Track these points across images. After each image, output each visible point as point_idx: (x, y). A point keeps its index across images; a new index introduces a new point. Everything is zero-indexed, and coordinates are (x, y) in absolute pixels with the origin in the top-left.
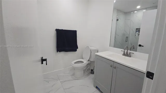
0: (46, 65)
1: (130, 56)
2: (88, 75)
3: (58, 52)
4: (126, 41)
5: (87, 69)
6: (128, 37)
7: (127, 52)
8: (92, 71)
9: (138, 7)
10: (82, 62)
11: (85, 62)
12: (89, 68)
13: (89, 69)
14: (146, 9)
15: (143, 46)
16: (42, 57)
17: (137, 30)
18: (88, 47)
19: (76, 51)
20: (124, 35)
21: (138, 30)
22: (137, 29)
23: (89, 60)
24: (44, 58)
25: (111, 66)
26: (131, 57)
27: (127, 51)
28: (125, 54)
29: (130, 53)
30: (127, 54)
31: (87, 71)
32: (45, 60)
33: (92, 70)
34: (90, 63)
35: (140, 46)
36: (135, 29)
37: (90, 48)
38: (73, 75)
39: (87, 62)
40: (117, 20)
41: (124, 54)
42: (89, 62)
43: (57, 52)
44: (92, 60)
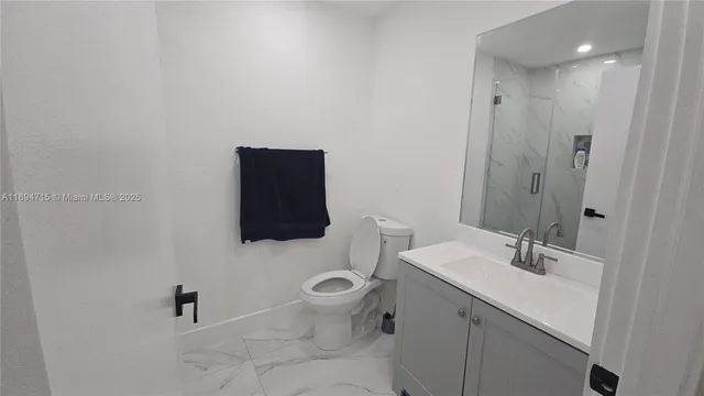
0: (195, 321)
1: (543, 272)
2: (371, 337)
3: (248, 241)
4: (532, 192)
5: (366, 315)
6: (539, 175)
7: (530, 253)
8: (387, 322)
9: (585, 49)
10: (346, 283)
11: (360, 284)
12: (374, 305)
13: (377, 311)
14: (617, 54)
15: (603, 217)
16: (180, 287)
17: (581, 145)
18: (370, 220)
19: (320, 234)
20: (525, 161)
21: (583, 143)
22: (579, 138)
23: (377, 275)
24: (184, 291)
25: (463, 314)
26: (544, 274)
27: (531, 247)
28: (523, 259)
29: (542, 257)
30: (532, 260)
31: (368, 318)
32: (192, 298)
33: (388, 316)
34: (381, 289)
35: (590, 213)
36: (573, 139)
37: (379, 223)
38: (310, 336)
39: (368, 284)
40: (497, 101)
41: (518, 262)
42: (376, 280)
43: (243, 242)
44: (386, 274)
